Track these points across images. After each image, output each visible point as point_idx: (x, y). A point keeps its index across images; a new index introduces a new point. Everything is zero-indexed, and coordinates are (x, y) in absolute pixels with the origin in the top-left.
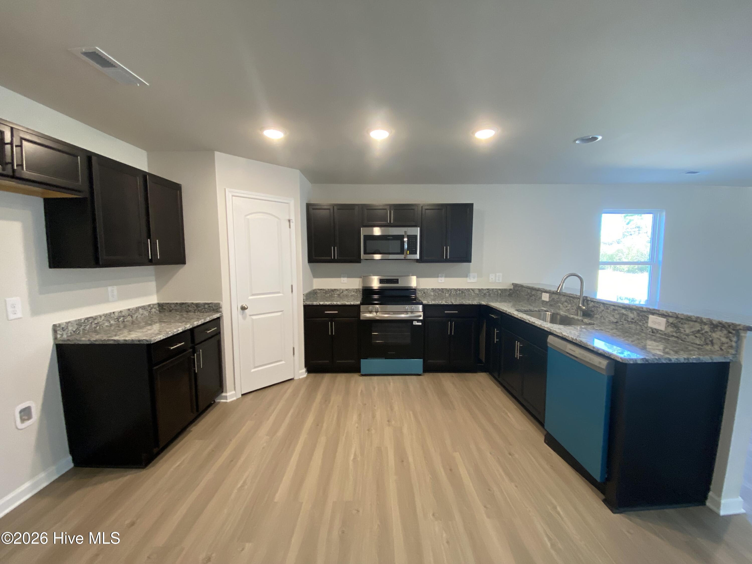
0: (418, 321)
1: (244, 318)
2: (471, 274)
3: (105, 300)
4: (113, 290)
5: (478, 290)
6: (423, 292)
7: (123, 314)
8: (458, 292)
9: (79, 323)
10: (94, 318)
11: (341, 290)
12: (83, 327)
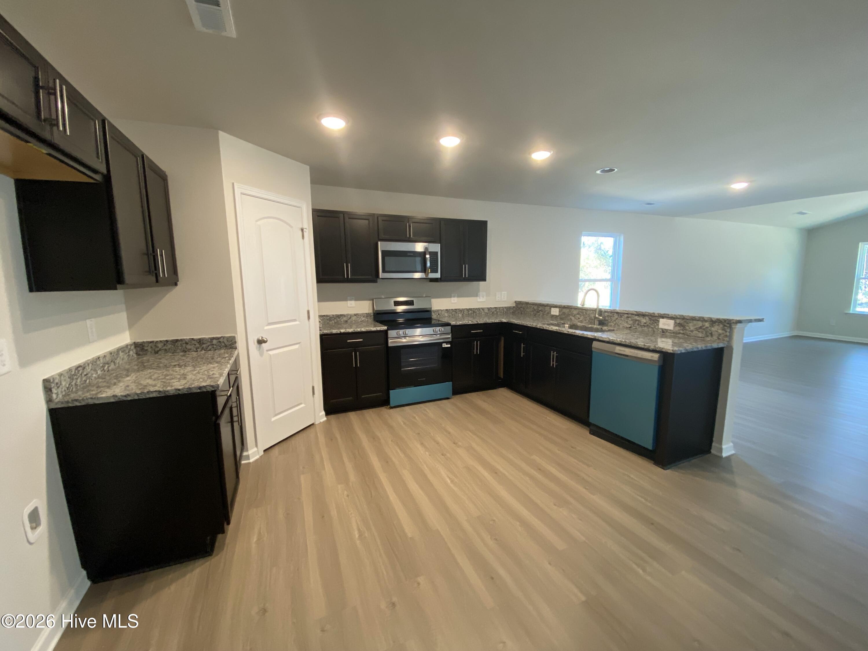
0: (447, 343)
1: (261, 354)
2: (481, 293)
4: (91, 324)
5: (487, 309)
6: (437, 313)
7: (107, 359)
8: (470, 312)
9: (71, 375)
10: (83, 367)
11: (348, 316)
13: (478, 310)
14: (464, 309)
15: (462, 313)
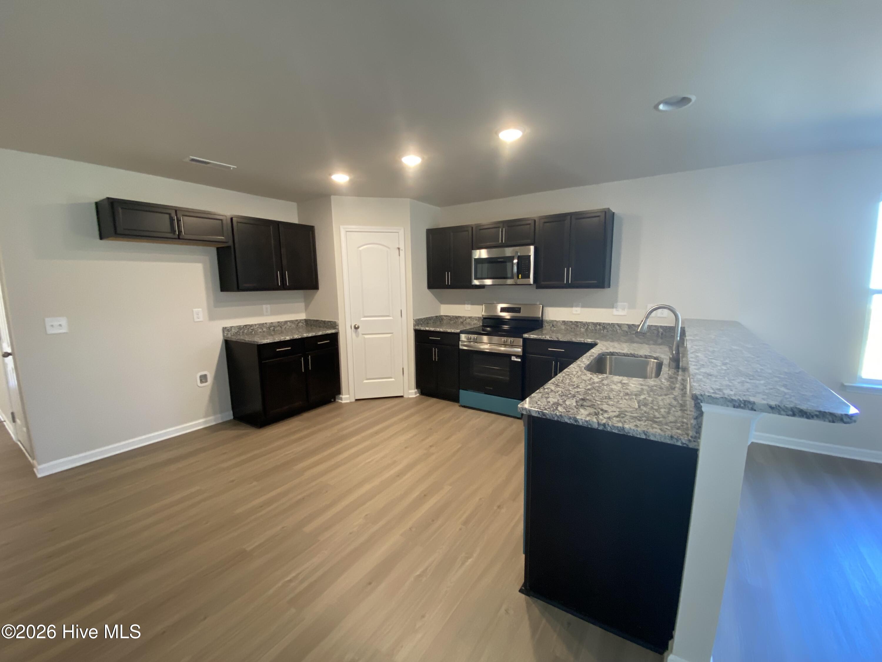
0: (517, 356)
1: (357, 336)
2: (619, 304)
3: (261, 314)
4: (266, 307)
5: (627, 326)
6: (551, 324)
7: (274, 325)
8: (598, 327)
9: (240, 328)
10: (251, 326)
11: (464, 318)
12: (242, 331)
13: (612, 326)
14: (589, 323)
15: (586, 327)
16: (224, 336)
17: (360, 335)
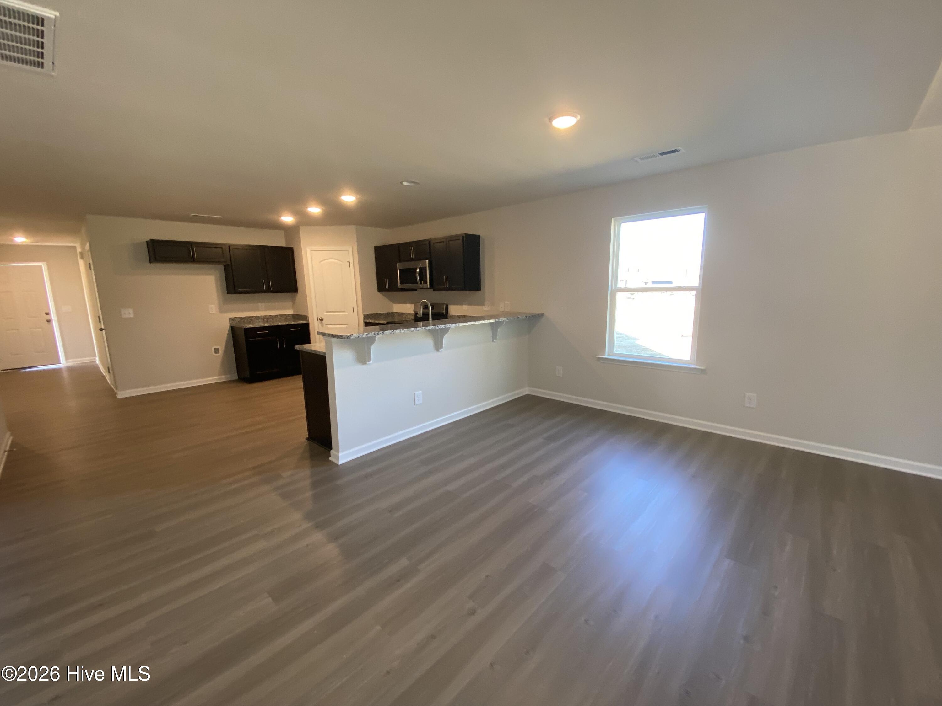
16: (230, 323)
17: (325, 325)
